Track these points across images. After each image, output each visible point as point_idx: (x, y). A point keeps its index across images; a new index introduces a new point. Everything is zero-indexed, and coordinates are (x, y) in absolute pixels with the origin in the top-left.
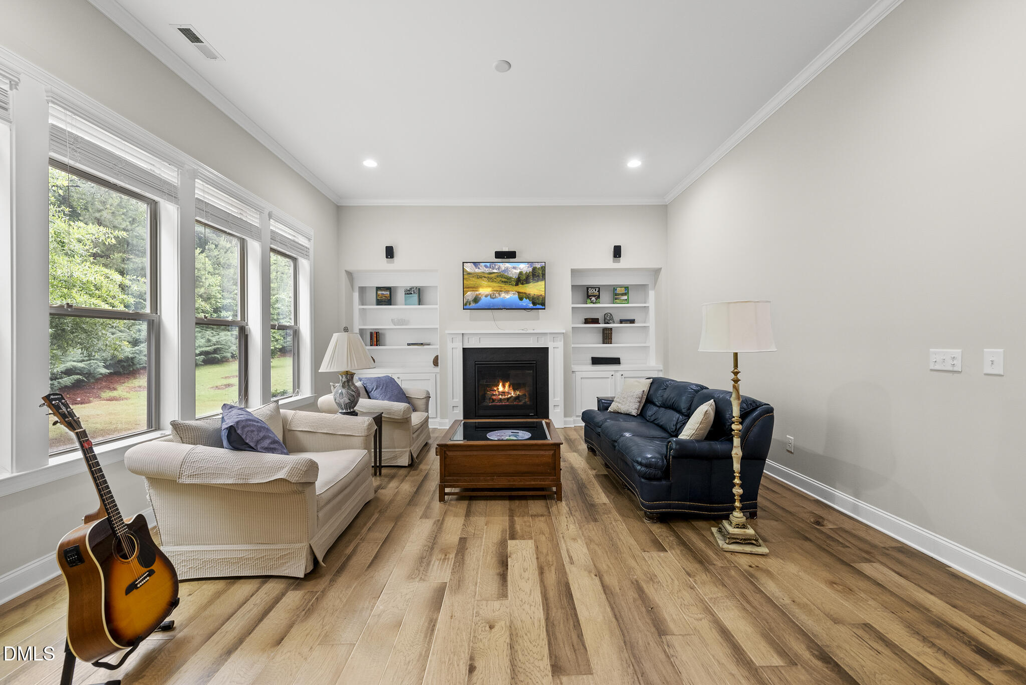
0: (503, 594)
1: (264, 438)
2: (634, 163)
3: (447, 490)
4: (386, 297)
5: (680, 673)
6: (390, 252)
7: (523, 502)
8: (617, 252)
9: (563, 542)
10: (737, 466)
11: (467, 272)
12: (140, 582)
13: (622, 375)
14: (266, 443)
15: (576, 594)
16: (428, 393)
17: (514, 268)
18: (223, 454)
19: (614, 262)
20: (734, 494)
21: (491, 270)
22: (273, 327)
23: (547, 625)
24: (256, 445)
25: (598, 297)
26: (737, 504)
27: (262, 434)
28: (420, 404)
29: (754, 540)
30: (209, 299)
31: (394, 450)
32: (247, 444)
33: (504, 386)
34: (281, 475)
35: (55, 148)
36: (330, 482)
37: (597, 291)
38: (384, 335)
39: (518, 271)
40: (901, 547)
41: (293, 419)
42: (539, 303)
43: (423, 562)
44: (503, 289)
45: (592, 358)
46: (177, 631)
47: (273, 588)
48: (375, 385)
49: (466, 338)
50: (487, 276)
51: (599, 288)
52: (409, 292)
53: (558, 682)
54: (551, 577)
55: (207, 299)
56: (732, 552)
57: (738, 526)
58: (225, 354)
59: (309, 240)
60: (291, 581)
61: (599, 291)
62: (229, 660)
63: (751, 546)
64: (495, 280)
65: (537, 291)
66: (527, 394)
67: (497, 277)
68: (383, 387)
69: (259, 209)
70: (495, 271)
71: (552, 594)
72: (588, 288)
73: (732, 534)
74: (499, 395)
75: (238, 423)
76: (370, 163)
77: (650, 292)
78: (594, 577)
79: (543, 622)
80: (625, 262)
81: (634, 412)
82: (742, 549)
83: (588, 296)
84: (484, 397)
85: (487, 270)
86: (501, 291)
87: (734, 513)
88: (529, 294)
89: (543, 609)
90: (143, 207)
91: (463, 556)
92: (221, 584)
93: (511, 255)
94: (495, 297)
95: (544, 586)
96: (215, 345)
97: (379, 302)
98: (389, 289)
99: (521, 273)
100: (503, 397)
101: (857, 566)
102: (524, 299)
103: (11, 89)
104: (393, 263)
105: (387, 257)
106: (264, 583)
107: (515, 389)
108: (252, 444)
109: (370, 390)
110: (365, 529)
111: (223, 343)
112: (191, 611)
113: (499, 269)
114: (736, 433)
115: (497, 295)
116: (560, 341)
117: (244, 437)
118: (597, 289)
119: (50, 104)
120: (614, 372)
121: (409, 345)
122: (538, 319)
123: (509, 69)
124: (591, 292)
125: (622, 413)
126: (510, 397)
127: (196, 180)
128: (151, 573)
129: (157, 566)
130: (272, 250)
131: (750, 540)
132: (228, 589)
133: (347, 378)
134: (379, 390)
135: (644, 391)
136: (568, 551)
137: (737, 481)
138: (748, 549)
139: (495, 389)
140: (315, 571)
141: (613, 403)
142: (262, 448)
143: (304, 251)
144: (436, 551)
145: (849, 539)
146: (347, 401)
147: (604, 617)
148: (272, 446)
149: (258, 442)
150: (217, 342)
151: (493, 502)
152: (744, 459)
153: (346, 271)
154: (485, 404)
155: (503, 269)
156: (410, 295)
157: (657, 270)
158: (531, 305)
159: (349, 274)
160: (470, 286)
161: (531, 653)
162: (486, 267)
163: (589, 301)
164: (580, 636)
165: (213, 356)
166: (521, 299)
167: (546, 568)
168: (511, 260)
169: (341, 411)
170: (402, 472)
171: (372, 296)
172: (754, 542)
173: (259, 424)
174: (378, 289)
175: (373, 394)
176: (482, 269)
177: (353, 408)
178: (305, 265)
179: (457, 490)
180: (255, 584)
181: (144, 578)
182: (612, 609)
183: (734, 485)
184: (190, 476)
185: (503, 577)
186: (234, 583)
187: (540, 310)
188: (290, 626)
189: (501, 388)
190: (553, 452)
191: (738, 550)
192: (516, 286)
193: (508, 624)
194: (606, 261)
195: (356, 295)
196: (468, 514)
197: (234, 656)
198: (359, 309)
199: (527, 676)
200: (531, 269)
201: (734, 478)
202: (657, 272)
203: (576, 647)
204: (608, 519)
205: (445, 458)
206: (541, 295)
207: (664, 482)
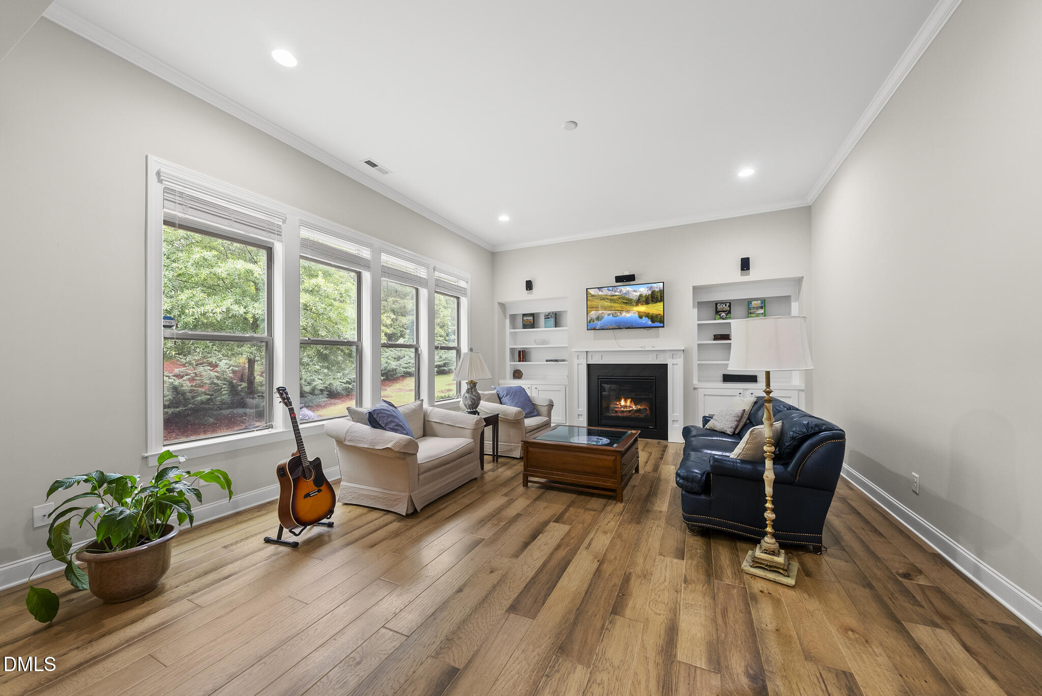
0: (516, 555)
1: (391, 422)
2: (746, 172)
3: (531, 479)
4: (531, 321)
5: (602, 641)
6: (529, 285)
7: (588, 498)
8: (745, 264)
9: (594, 532)
10: (769, 490)
11: (590, 294)
12: (313, 494)
13: (752, 394)
14: (391, 425)
15: (570, 569)
16: (551, 401)
17: (634, 291)
18: (366, 429)
19: (742, 275)
20: (766, 519)
21: (613, 293)
22: (437, 348)
23: (529, 582)
24: (386, 426)
25: (729, 312)
26: (769, 529)
27: (390, 419)
28: (544, 410)
29: (781, 569)
30: (444, 326)
31: (510, 444)
32: (380, 424)
33: (626, 401)
34: (389, 446)
35: (303, 251)
36: (431, 457)
37: (727, 306)
38: (530, 352)
39: (638, 294)
40: (1014, 626)
41: (430, 413)
42: (658, 321)
43: (482, 522)
44: (624, 309)
45: (724, 375)
46: (334, 528)
47: (389, 517)
48: (505, 393)
49: (590, 355)
50: (609, 298)
51: (730, 303)
52: (547, 317)
53: (507, 615)
54: (561, 553)
55: (442, 327)
56: (754, 576)
57: (766, 552)
58: (450, 367)
59: (467, 282)
60: (400, 516)
61: (730, 306)
62: (346, 549)
63: (777, 574)
64: (617, 301)
65: (655, 311)
66: (647, 408)
67: (619, 299)
68: (512, 395)
69: (426, 266)
70: (617, 294)
71: (553, 563)
72: (716, 304)
73: (757, 558)
74: (621, 408)
75: (374, 410)
76: (504, 218)
77: (792, 304)
78: (596, 561)
79: (528, 580)
80: (755, 273)
81: (729, 431)
82: (764, 574)
83: (717, 312)
84: (608, 408)
85: (610, 293)
86: (622, 311)
87: (765, 537)
88: (648, 313)
89: (536, 572)
90: (353, 274)
91: (510, 525)
92: (365, 510)
93: (630, 278)
94: (617, 316)
95: (550, 558)
96: (444, 360)
97: (525, 327)
98: (532, 315)
99: (641, 296)
100: (625, 409)
101: (907, 625)
102: (644, 317)
103: (283, 224)
104: (532, 294)
105: (527, 290)
106: (386, 514)
107: (636, 405)
108: (383, 425)
109: (502, 396)
110: (461, 496)
111: (450, 359)
112: (345, 520)
113: (620, 292)
114: (768, 455)
115: (618, 314)
116: (680, 358)
117: (378, 420)
118: (728, 305)
119: (301, 227)
120: (742, 390)
121: (547, 361)
122: (658, 337)
123: (575, 128)
124: (720, 307)
125: (717, 431)
126: (631, 410)
127: (382, 254)
128: (319, 491)
129: (323, 488)
130: (437, 292)
131: (778, 568)
132: (368, 513)
133: (470, 386)
134: (508, 397)
135: (744, 410)
136: (592, 539)
137: (769, 505)
138: (771, 576)
139: (618, 403)
140: (413, 514)
141: (712, 420)
142: (388, 428)
143: (463, 291)
144: (495, 518)
145: (932, 600)
146: (470, 403)
147: (577, 589)
148: (395, 428)
149: (386, 424)
150: (445, 358)
151: (563, 494)
152: (776, 483)
153: (498, 303)
154: (608, 414)
155: (625, 292)
156: (548, 319)
157: (800, 279)
158: (650, 323)
159: (503, 306)
160: (594, 306)
161: (504, 594)
162: (609, 290)
163: (718, 316)
164: (547, 595)
165: (443, 368)
166: (641, 317)
167: (563, 547)
168: (632, 283)
169: (467, 410)
170: (514, 462)
171: (520, 322)
172: (781, 571)
173: (389, 413)
174: (524, 315)
175: (504, 400)
176: (605, 292)
177: (476, 408)
178: (464, 301)
179: (542, 480)
180: (382, 513)
181: (315, 492)
182: (590, 585)
183: (766, 509)
184: (349, 440)
185: (526, 545)
186: (372, 511)
187: (660, 328)
188: (383, 540)
189: (623, 403)
190: (614, 458)
191: (762, 575)
192: (636, 306)
193: (503, 574)
194: (734, 274)
195: (508, 321)
196: (537, 499)
197: (349, 547)
198: (510, 332)
199: (490, 606)
200: (650, 292)
201: (766, 501)
202: (800, 280)
203: (538, 600)
204: (652, 524)
205: (527, 452)
206: (659, 314)
207: (703, 497)
